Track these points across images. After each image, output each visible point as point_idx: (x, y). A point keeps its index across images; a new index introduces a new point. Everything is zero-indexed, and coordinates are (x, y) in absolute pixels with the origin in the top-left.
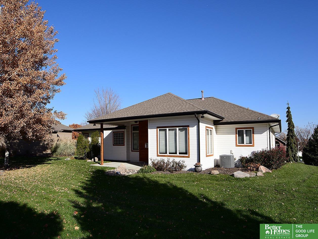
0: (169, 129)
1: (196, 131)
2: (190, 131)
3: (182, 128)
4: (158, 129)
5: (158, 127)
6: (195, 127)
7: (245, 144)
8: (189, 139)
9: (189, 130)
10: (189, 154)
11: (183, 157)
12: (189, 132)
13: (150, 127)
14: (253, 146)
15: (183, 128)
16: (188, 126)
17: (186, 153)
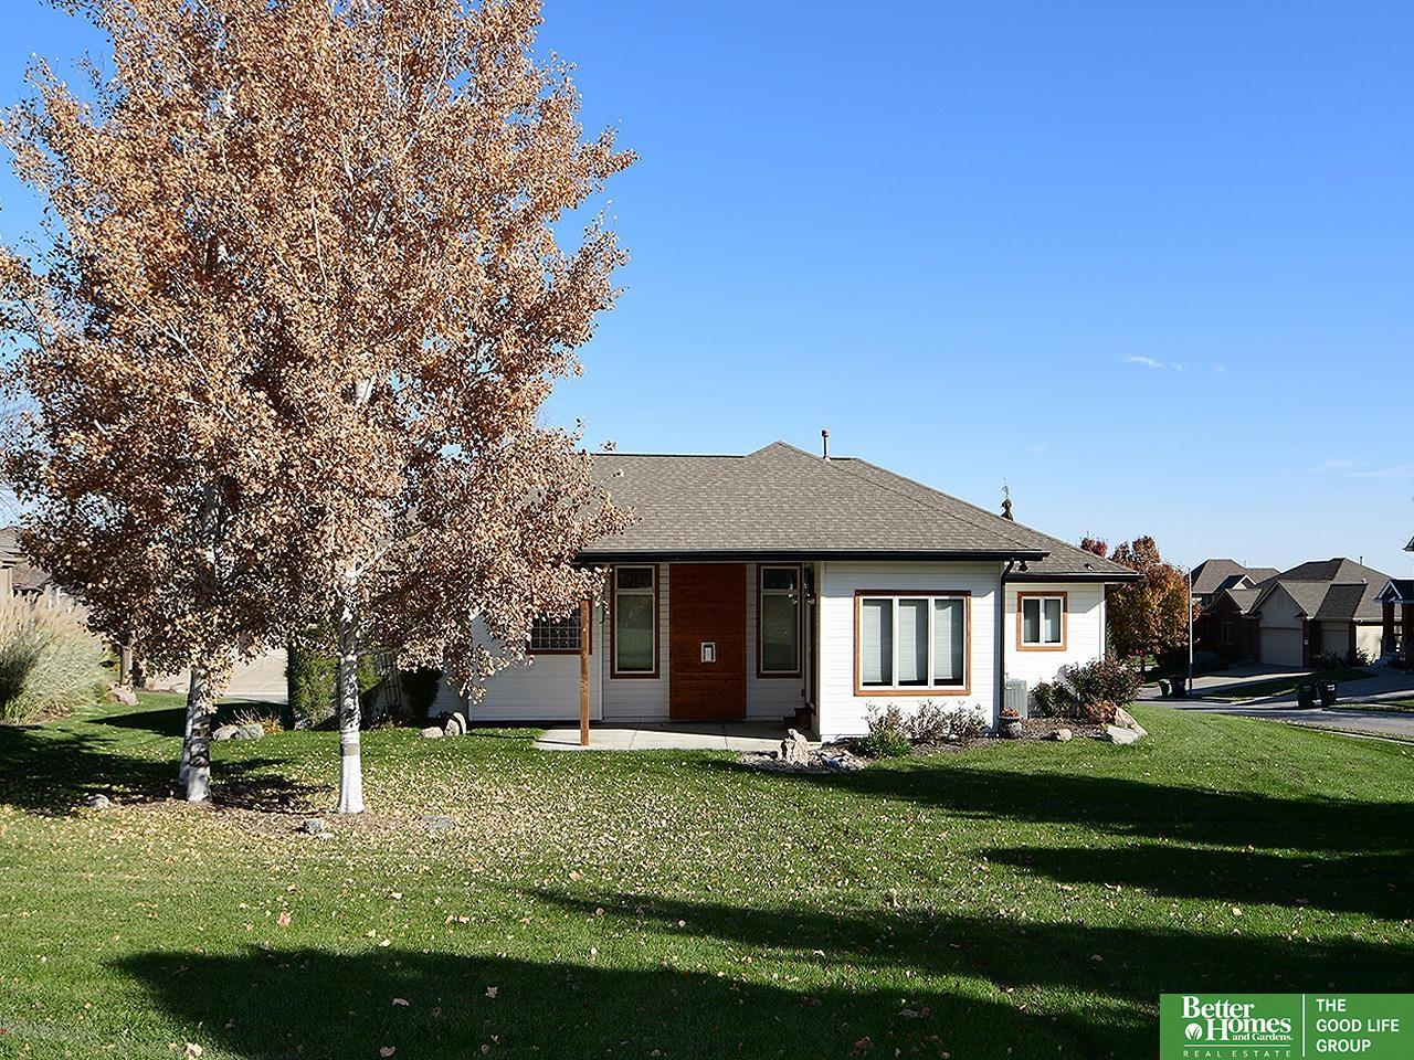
0: (900, 600)
1: (991, 609)
2: (974, 609)
3: (947, 598)
4: (861, 598)
5: (859, 593)
6: (991, 598)
7: (1042, 643)
8: (969, 634)
9: (969, 606)
10: (969, 684)
11: (950, 694)
12: (969, 614)
13: (826, 589)
14: (1064, 649)
15: (953, 598)
16: (968, 593)
17: (957, 680)
